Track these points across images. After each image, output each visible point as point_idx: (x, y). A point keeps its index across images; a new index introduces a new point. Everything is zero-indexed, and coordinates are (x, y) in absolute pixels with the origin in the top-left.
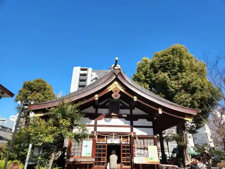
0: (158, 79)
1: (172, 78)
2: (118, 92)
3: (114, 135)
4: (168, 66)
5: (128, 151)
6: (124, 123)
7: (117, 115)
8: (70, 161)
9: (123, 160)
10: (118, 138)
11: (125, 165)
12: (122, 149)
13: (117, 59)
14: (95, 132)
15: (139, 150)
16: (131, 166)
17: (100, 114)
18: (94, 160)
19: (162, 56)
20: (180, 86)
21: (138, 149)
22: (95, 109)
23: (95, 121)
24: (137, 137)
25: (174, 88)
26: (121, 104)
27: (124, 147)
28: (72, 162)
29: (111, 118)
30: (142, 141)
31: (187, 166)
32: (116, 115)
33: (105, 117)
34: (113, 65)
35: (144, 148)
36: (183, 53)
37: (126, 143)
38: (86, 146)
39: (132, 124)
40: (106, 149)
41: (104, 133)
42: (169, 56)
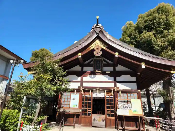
0: (143, 38)
1: (157, 37)
2: (100, 49)
3: (98, 90)
4: (154, 25)
5: (112, 104)
6: (107, 79)
7: (101, 72)
8: (61, 111)
9: (108, 112)
10: (102, 92)
11: (109, 116)
12: (106, 102)
13: (98, 17)
14: (81, 87)
15: (123, 103)
16: (115, 117)
17: (86, 72)
18: (81, 111)
19: (147, 17)
20: (166, 43)
21: (121, 102)
22: (81, 67)
23: (81, 78)
24: (120, 91)
25: (160, 47)
26: (104, 62)
27: (108, 100)
28: (62, 112)
29: (96, 74)
30: (125, 95)
31: (173, 119)
32: (99, 72)
33: (90, 74)
34: (95, 25)
35: (128, 102)
36: (170, 10)
37: (110, 97)
38: (74, 99)
39: (115, 80)
40: (92, 101)
41: (89, 88)
42: (154, 15)
